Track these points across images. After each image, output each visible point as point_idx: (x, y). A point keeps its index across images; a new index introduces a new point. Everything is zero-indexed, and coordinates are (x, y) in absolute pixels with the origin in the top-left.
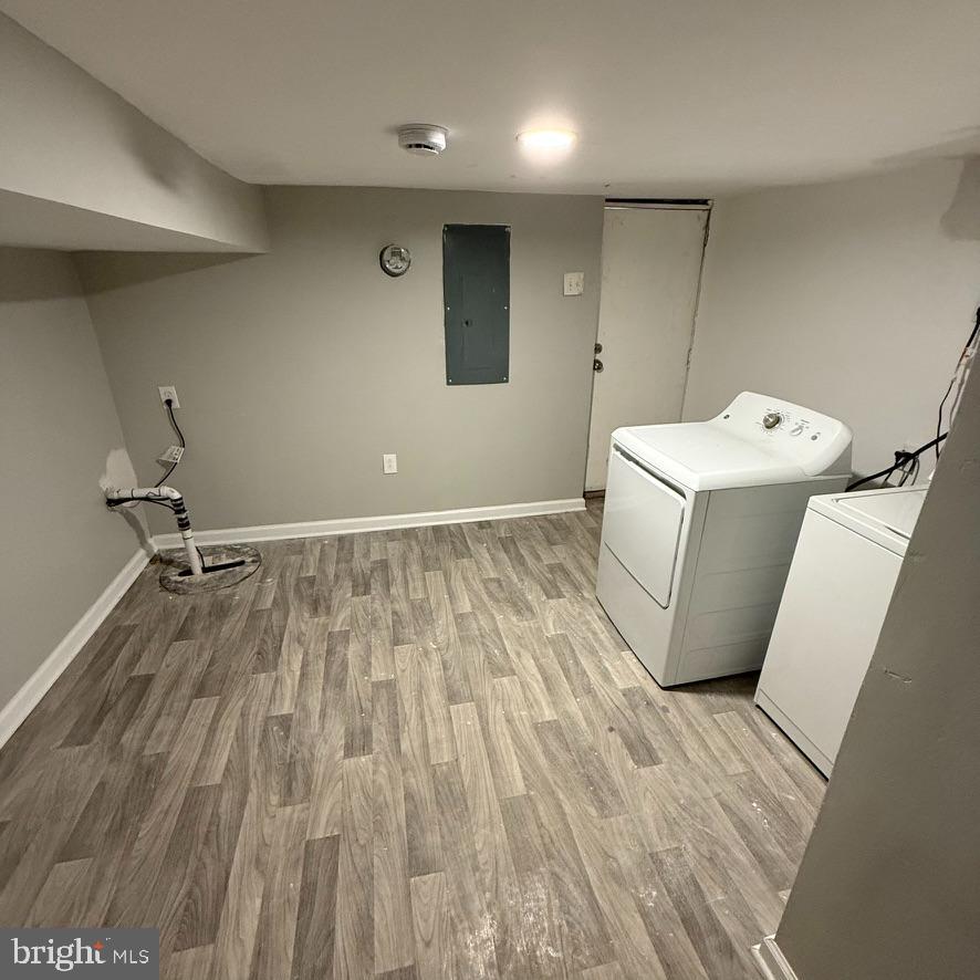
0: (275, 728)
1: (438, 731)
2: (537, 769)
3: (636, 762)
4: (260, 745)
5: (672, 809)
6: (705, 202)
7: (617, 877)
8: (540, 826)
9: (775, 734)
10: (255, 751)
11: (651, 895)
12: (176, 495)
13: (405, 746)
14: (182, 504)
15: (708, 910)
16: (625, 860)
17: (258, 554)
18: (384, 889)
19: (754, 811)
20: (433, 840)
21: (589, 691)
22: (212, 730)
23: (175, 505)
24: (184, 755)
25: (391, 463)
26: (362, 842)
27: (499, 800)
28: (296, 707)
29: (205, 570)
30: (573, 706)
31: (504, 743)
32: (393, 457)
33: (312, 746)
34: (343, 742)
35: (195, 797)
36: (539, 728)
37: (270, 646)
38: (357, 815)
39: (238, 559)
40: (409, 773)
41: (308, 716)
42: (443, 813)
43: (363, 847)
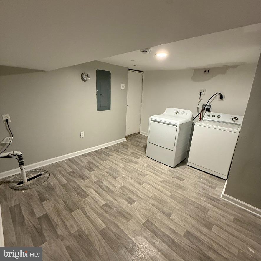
0: (106, 208)
1: (145, 191)
2: (169, 189)
3: (182, 181)
4: (106, 213)
5: (193, 185)
6: (142, 72)
7: (197, 199)
8: (179, 198)
9: (194, 169)
10: (107, 215)
11: (203, 198)
12: (20, 153)
13: (141, 197)
14: (22, 156)
15: (211, 196)
16: (195, 196)
17: (45, 170)
18: (167, 222)
19: (202, 180)
20: (165, 209)
21: (163, 173)
22: (88, 217)
23: (19, 157)
24: (86, 226)
25: (83, 134)
26: (154, 218)
27: (169, 197)
28: (105, 201)
29: (28, 180)
30: (163, 176)
31: (159, 187)
32: (83, 132)
33: (120, 207)
34: (127, 202)
35: (103, 233)
36: (161, 182)
37: (80, 191)
38: (147, 214)
39: (38, 174)
40: (148, 201)
41: (111, 202)
42: (162, 204)
43: (155, 218)
